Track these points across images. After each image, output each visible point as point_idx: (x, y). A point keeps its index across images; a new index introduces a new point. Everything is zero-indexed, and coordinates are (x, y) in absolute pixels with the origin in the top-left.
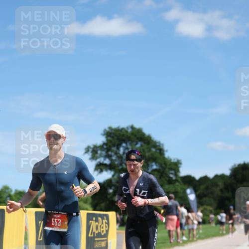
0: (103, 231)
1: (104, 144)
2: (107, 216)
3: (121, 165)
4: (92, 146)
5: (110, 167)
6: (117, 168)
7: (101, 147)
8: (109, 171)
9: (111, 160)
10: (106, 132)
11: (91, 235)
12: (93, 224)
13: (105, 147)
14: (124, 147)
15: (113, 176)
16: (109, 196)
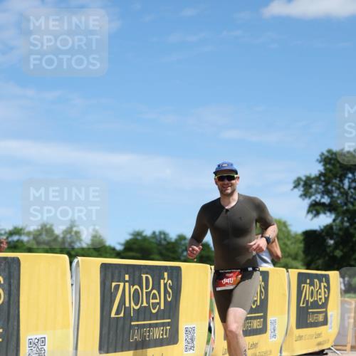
0: (320, 299)
1: (321, 174)
2: (327, 277)
3: (346, 204)
4: (304, 178)
5: (330, 208)
6: (340, 210)
7: (317, 179)
8: (328, 214)
9: (332, 198)
10: (323, 157)
11: (303, 304)
12: (307, 288)
13: (322, 179)
14: (349, 178)
15: (334, 220)
16: (328, 250)
